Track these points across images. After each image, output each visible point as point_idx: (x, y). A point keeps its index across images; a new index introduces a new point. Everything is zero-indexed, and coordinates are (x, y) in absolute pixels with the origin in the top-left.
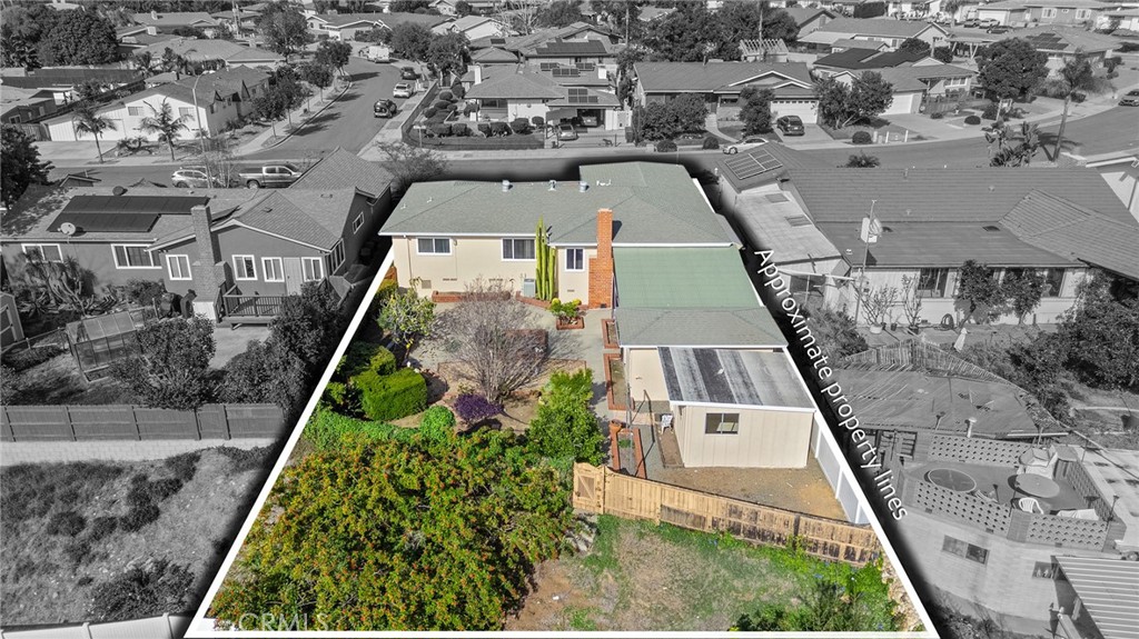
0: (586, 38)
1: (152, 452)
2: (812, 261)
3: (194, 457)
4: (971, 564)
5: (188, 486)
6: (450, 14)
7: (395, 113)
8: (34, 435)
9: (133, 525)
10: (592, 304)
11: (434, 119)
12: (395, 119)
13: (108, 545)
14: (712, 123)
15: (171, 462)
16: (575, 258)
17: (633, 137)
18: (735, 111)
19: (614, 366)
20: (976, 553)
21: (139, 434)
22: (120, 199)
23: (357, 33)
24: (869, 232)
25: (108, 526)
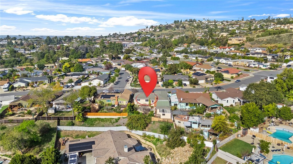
0: (157, 68)
1: (117, 117)
2: (176, 102)
3: (120, 118)
4: (180, 123)
5: (120, 120)
6: (134, 60)
7: (128, 81)
8: (107, 115)
9: (116, 122)
10: (155, 106)
11: (134, 83)
12: (128, 82)
13: (114, 123)
14: (174, 84)
15: (118, 118)
16: (153, 101)
17: (163, 86)
18: (177, 82)
19: (156, 112)
20: (180, 122)
21: (116, 115)
22: (106, 95)
23: (118, 64)
24: (182, 99)
25: (114, 122)
